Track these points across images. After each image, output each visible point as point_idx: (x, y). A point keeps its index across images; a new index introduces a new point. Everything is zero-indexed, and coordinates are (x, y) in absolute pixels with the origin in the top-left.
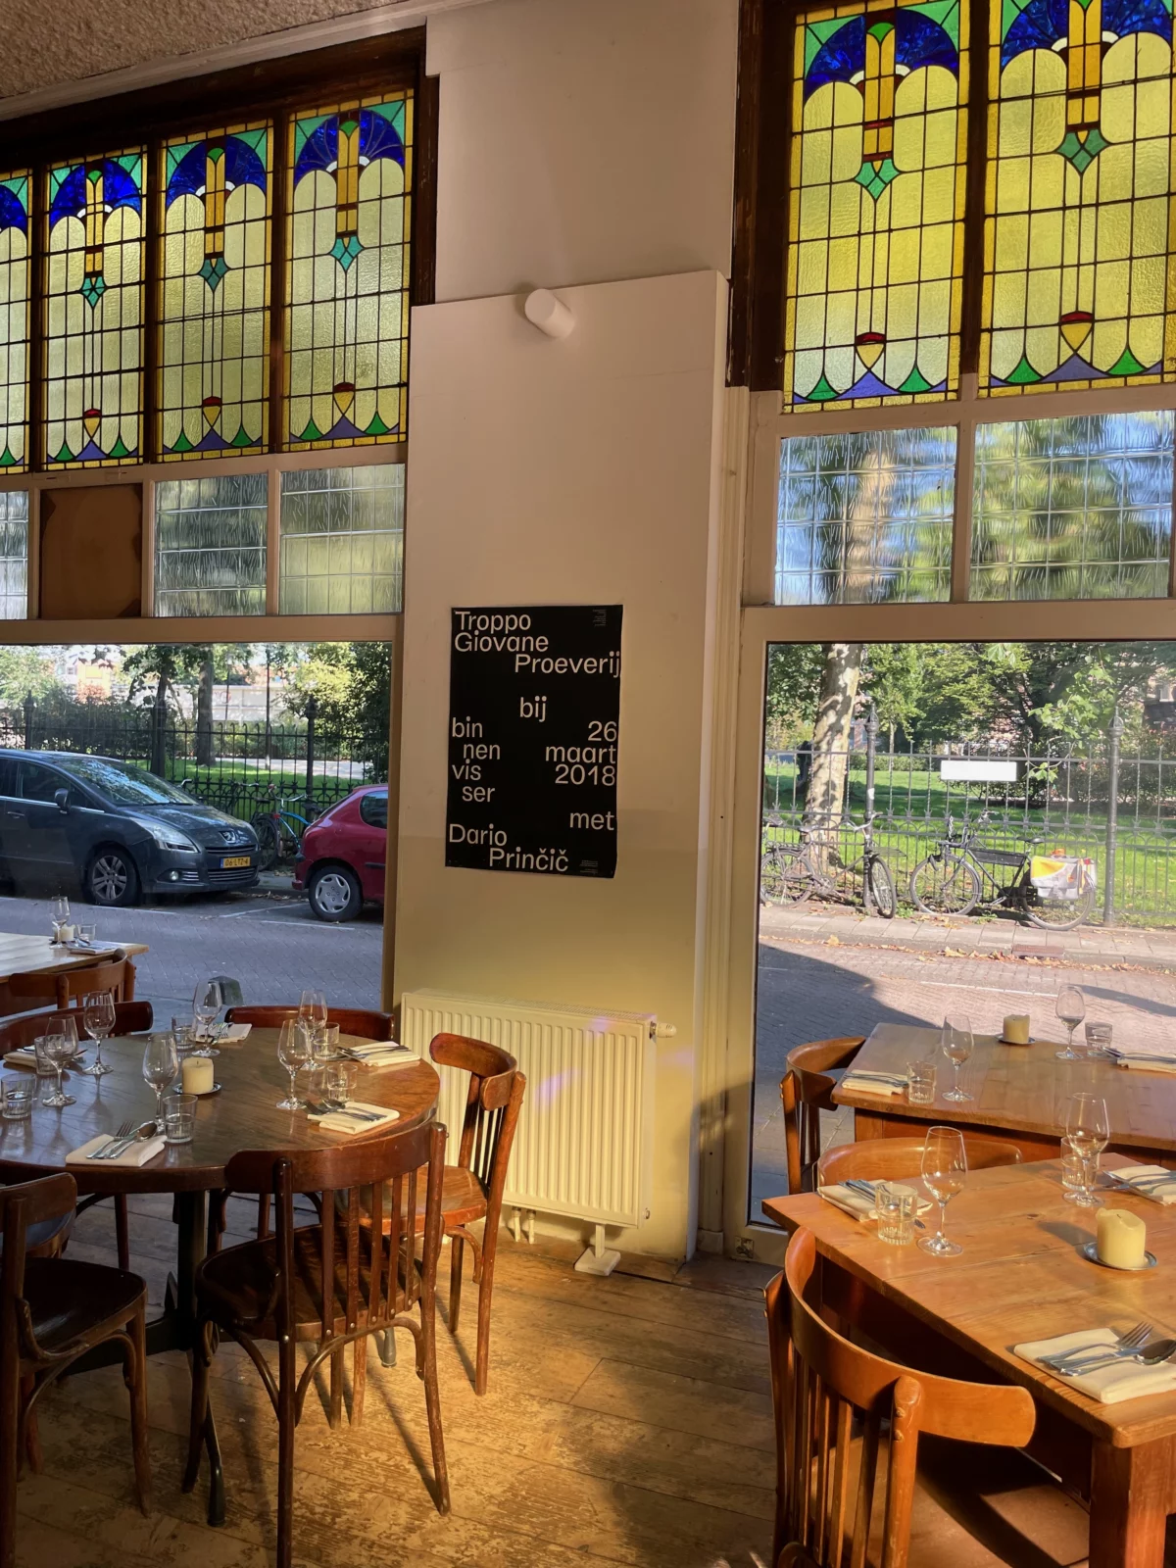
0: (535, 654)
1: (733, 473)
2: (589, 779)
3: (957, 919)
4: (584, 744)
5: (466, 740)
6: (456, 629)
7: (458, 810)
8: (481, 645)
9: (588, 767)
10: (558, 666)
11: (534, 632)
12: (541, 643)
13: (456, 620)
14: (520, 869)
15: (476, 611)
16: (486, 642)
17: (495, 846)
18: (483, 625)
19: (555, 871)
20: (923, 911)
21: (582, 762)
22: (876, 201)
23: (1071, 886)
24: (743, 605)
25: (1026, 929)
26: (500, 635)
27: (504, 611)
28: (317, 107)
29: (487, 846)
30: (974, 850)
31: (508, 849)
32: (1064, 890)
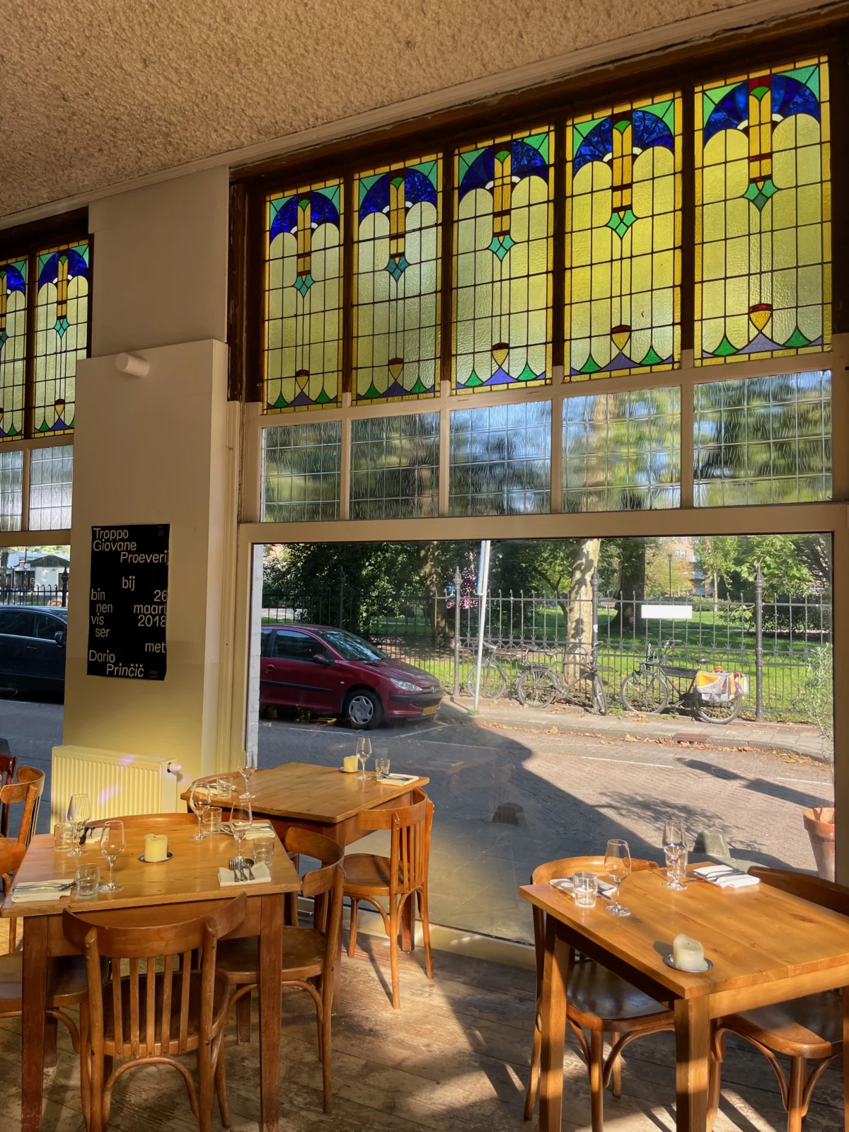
0: (130, 552)
1: (230, 449)
2: (154, 623)
3: (653, 716)
4: (152, 603)
5: (98, 602)
6: (94, 539)
7: (94, 643)
8: (105, 547)
9: (154, 616)
11: (130, 540)
12: (133, 546)
13: (94, 533)
14: (121, 676)
15: (104, 528)
16: (107, 546)
17: (109, 663)
18: (106, 536)
19: (137, 677)
20: (631, 710)
21: (151, 614)
22: (304, 297)
23: (723, 692)
24: (239, 522)
25: (698, 722)
26: (114, 541)
27: (116, 528)
28: (49, 249)
29: (105, 663)
30: (663, 667)
31: (116, 664)
32: (719, 695)
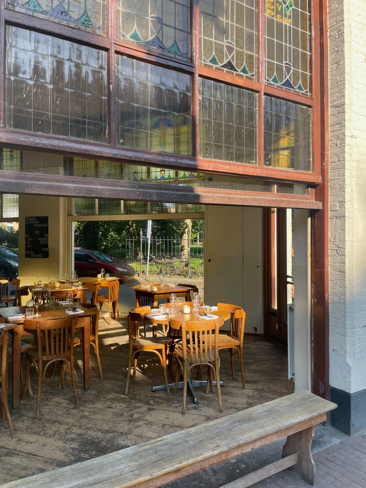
0: (37, 224)
4: (44, 238)
5: (28, 238)
7: (27, 249)
10: (40, 226)
11: (37, 220)
13: (26, 219)
14: (36, 258)
17: (32, 254)
18: (30, 219)
19: (40, 258)
20: (200, 276)
21: (44, 241)
24: (68, 216)
26: (32, 221)
27: (33, 217)
